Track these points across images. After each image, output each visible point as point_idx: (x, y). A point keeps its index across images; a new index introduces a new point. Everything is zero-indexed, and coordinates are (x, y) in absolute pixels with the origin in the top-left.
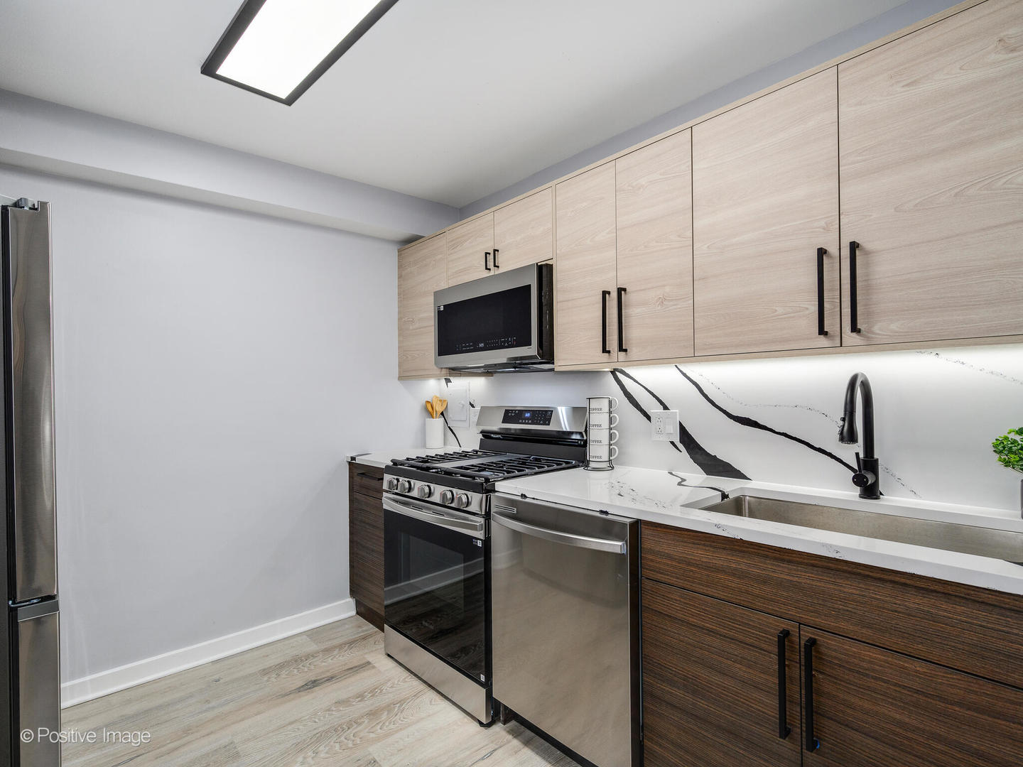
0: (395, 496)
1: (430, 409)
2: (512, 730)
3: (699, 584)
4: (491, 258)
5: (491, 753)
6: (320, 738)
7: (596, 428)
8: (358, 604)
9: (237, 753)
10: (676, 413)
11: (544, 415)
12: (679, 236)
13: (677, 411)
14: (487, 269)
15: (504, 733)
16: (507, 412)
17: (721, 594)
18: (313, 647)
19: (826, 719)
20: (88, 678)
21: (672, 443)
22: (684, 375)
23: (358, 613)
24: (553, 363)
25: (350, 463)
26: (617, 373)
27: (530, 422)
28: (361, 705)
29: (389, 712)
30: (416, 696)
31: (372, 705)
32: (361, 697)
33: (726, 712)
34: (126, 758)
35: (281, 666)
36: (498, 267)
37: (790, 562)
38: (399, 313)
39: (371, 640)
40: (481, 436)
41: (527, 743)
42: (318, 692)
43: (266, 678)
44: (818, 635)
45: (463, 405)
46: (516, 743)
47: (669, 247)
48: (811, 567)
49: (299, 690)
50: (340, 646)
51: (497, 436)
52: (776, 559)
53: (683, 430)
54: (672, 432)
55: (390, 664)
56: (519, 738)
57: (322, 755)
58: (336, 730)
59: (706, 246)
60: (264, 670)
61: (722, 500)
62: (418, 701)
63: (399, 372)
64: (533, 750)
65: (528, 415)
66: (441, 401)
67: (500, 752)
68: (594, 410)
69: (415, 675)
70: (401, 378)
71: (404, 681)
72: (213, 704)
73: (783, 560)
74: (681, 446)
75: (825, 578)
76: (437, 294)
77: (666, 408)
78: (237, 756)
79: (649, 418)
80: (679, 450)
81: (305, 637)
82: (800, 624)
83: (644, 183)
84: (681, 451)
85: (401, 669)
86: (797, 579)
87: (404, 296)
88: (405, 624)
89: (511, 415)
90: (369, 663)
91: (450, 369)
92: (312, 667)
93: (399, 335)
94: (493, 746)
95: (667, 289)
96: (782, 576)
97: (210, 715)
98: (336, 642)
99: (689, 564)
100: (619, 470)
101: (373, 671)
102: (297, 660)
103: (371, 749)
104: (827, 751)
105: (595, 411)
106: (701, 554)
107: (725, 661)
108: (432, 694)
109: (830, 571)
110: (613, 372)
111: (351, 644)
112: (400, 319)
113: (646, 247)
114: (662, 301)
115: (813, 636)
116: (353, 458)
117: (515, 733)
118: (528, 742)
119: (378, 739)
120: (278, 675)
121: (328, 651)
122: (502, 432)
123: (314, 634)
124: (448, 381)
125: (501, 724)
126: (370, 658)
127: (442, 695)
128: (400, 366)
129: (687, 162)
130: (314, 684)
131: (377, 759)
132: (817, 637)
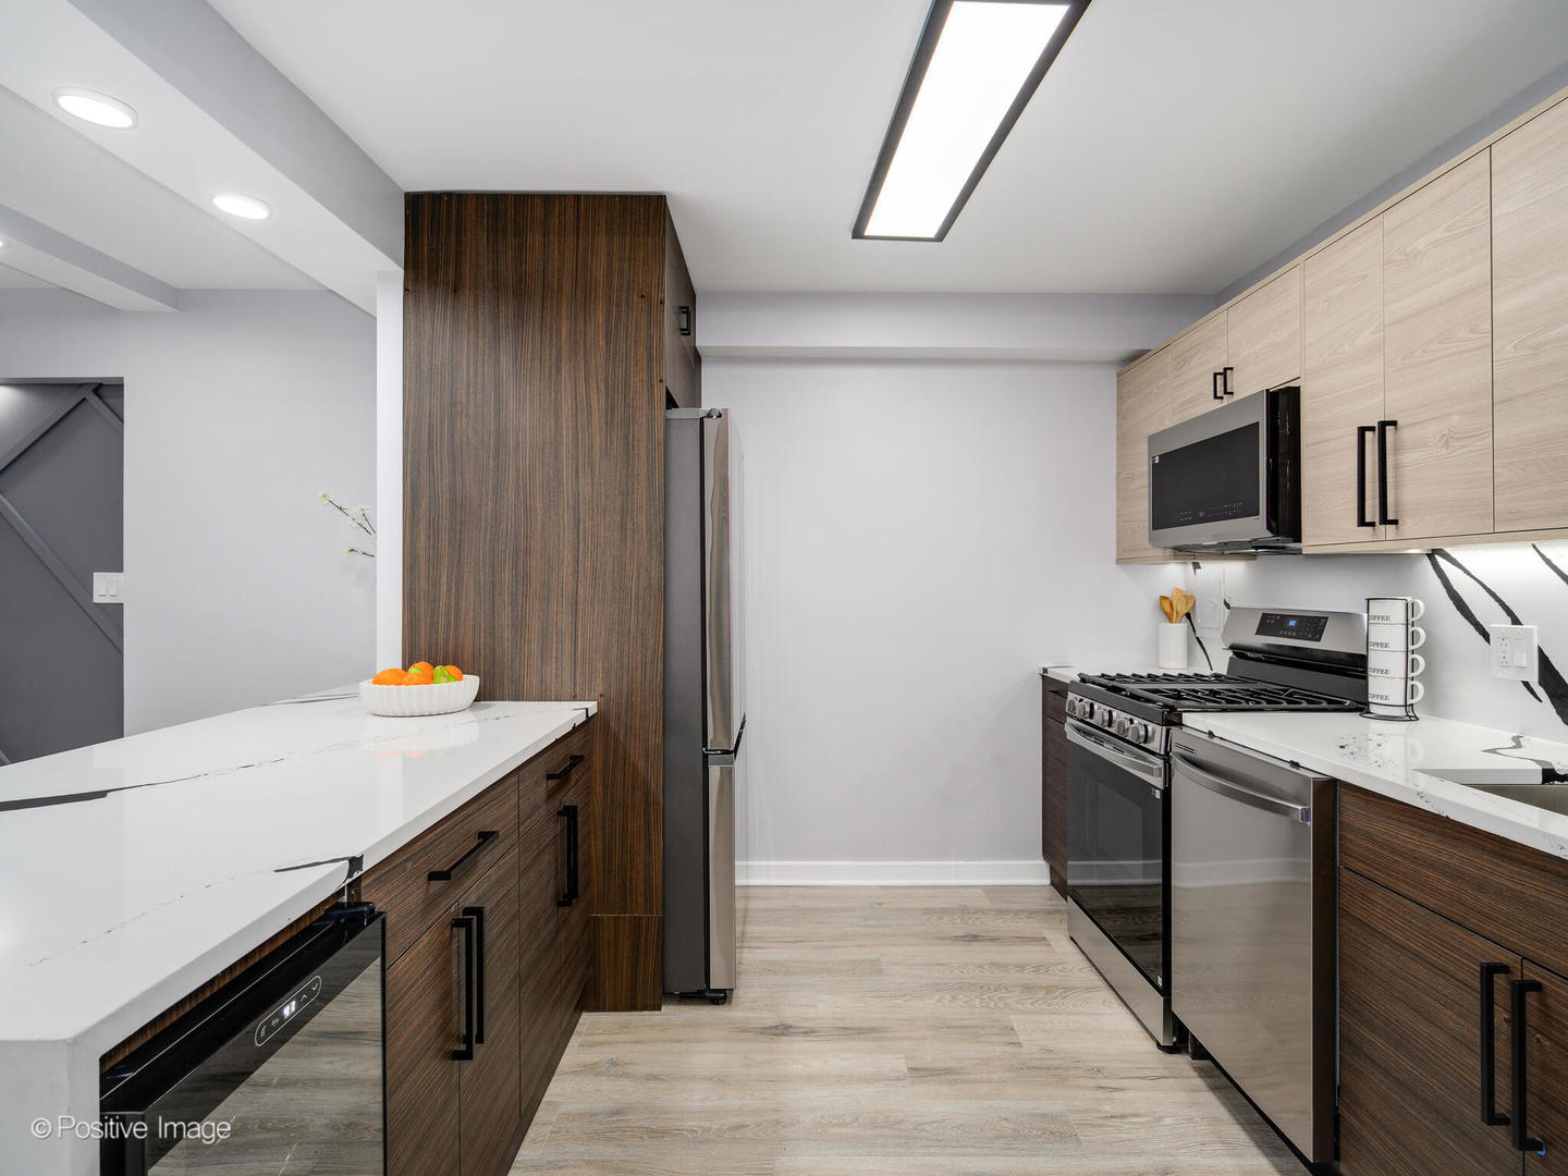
0: (1078, 723)
1: (1168, 609)
2: (1201, 1069)
3: (1404, 882)
4: (1220, 379)
5: (1158, 1078)
6: (962, 987)
7: (1379, 648)
8: (1053, 871)
9: (881, 970)
10: (1534, 633)
11: (1314, 625)
12: (1472, 331)
13: (1535, 627)
14: (1216, 397)
15: (1187, 1067)
16: (1265, 616)
17: (1431, 901)
18: (986, 904)
19: (1554, 1112)
20: (772, 863)
21: (1526, 684)
22: (1548, 562)
23: (1052, 884)
24: (1300, 541)
25: (1043, 677)
26: (1438, 558)
27: (1294, 634)
28: (1020, 975)
29: (1048, 993)
30: (1089, 989)
31: (1031, 979)
32: (1021, 968)
33: (1435, 1082)
34: (791, 939)
35: (944, 911)
36: (1232, 393)
37: (1511, 860)
38: (1118, 465)
39: (1058, 917)
40: (1230, 653)
41: (1214, 1089)
42: (975, 946)
43: (926, 917)
44: (1543, 978)
45: (1216, 605)
46: (1199, 1082)
47: (1456, 349)
48: (1538, 871)
49: (956, 938)
50: (1017, 912)
51: (1256, 655)
52: (1495, 854)
53: (1545, 663)
54: (1524, 664)
55: (1071, 947)
56: (1208, 1080)
57: (960, 1003)
58: (982, 987)
59: (1512, 345)
60: (927, 909)
61: (1543, 783)
62: (1088, 995)
63: (1118, 552)
64: (1219, 1098)
65: (1292, 623)
66: (1185, 596)
67: (1171, 1081)
68: (1375, 618)
69: (1097, 969)
70: (1120, 561)
71: (1080, 970)
72: (869, 923)
73: (1503, 857)
74: (1540, 691)
75: (1555, 890)
76: (1152, 439)
77: (1516, 621)
78: (880, 972)
79: (1486, 636)
80: (1538, 698)
81: (980, 891)
82: (1524, 958)
83: (1422, 248)
84: (1540, 701)
85: (1082, 958)
86: (1520, 886)
87: (1123, 440)
88: (1110, 913)
89: (1271, 622)
90: (1045, 939)
91: (1175, 548)
92: (978, 922)
93: (1119, 498)
94: (1165, 1073)
95: (1455, 420)
96: (1501, 880)
97: (866, 931)
98: (1016, 907)
99: (1393, 851)
100: (1426, 722)
101: (1045, 948)
102: (964, 910)
103: (1012, 1017)
104: (1555, 1161)
105: (1376, 621)
106: (1406, 837)
107: (1433, 1002)
108: (1110, 995)
109: (1560, 879)
110: (1431, 556)
111: (1031, 913)
112: (1118, 474)
113: (1424, 351)
114: (1447, 440)
115: (1538, 979)
116: (1045, 670)
117: (1202, 1073)
118: (1217, 1088)
119: (1023, 1012)
120: (940, 918)
121: (1000, 912)
122: (1266, 648)
123: (991, 891)
124: (1196, 566)
125: (1188, 1058)
126: (1048, 934)
127: (1122, 1000)
128: (1118, 543)
129: (1484, 205)
130: (975, 938)
131: (1016, 1029)
132: (1543, 981)
